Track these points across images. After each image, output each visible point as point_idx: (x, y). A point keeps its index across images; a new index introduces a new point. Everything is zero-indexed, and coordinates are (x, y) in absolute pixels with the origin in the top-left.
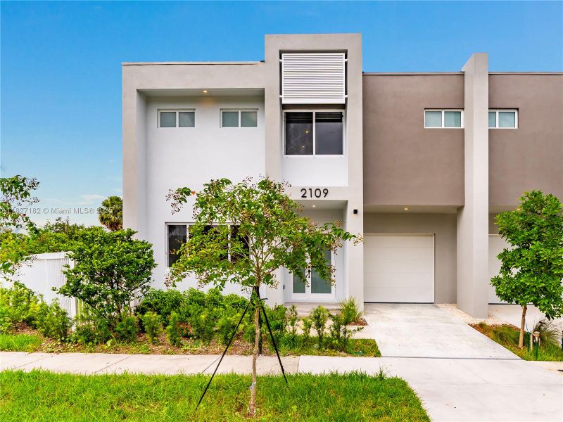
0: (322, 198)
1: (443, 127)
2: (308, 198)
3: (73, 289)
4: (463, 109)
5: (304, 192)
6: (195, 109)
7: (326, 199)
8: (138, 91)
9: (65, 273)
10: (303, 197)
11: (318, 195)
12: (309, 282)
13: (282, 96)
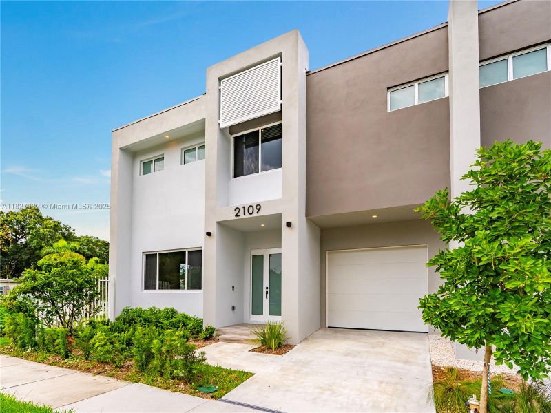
0: (255, 214)
1: (417, 103)
2: (242, 216)
4: (447, 71)
5: (238, 210)
6: (163, 154)
7: (259, 214)
8: (121, 149)
10: (237, 215)
11: (251, 212)
12: (266, 303)
13: (221, 121)
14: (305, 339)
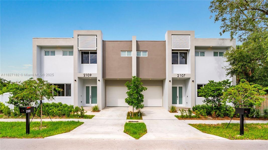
1: (126, 56)
2: (86, 76)
3: (11, 102)
4: (132, 51)
6: (55, 51)
7: (91, 77)
8: (37, 46)
9: (9, 98)
10: (84, 76)
11: (88, 76)
12: (90, 100)
13: (79, 48)
14: (103, 109)
